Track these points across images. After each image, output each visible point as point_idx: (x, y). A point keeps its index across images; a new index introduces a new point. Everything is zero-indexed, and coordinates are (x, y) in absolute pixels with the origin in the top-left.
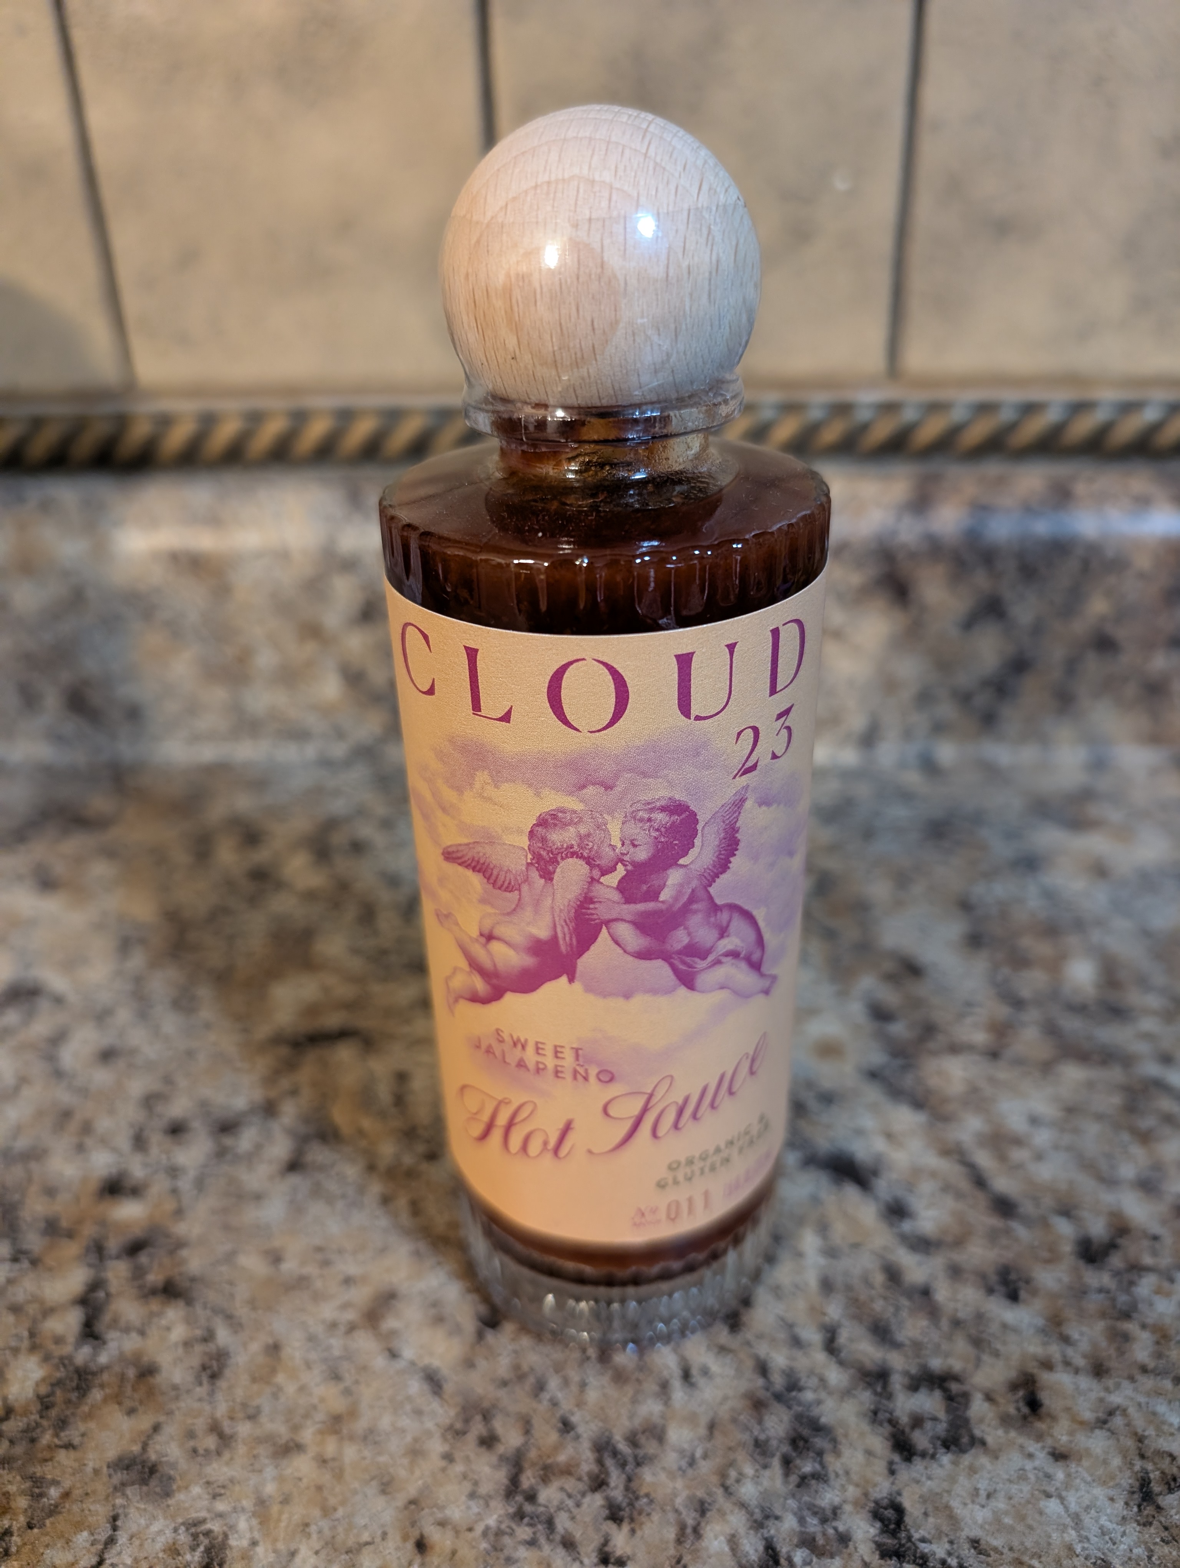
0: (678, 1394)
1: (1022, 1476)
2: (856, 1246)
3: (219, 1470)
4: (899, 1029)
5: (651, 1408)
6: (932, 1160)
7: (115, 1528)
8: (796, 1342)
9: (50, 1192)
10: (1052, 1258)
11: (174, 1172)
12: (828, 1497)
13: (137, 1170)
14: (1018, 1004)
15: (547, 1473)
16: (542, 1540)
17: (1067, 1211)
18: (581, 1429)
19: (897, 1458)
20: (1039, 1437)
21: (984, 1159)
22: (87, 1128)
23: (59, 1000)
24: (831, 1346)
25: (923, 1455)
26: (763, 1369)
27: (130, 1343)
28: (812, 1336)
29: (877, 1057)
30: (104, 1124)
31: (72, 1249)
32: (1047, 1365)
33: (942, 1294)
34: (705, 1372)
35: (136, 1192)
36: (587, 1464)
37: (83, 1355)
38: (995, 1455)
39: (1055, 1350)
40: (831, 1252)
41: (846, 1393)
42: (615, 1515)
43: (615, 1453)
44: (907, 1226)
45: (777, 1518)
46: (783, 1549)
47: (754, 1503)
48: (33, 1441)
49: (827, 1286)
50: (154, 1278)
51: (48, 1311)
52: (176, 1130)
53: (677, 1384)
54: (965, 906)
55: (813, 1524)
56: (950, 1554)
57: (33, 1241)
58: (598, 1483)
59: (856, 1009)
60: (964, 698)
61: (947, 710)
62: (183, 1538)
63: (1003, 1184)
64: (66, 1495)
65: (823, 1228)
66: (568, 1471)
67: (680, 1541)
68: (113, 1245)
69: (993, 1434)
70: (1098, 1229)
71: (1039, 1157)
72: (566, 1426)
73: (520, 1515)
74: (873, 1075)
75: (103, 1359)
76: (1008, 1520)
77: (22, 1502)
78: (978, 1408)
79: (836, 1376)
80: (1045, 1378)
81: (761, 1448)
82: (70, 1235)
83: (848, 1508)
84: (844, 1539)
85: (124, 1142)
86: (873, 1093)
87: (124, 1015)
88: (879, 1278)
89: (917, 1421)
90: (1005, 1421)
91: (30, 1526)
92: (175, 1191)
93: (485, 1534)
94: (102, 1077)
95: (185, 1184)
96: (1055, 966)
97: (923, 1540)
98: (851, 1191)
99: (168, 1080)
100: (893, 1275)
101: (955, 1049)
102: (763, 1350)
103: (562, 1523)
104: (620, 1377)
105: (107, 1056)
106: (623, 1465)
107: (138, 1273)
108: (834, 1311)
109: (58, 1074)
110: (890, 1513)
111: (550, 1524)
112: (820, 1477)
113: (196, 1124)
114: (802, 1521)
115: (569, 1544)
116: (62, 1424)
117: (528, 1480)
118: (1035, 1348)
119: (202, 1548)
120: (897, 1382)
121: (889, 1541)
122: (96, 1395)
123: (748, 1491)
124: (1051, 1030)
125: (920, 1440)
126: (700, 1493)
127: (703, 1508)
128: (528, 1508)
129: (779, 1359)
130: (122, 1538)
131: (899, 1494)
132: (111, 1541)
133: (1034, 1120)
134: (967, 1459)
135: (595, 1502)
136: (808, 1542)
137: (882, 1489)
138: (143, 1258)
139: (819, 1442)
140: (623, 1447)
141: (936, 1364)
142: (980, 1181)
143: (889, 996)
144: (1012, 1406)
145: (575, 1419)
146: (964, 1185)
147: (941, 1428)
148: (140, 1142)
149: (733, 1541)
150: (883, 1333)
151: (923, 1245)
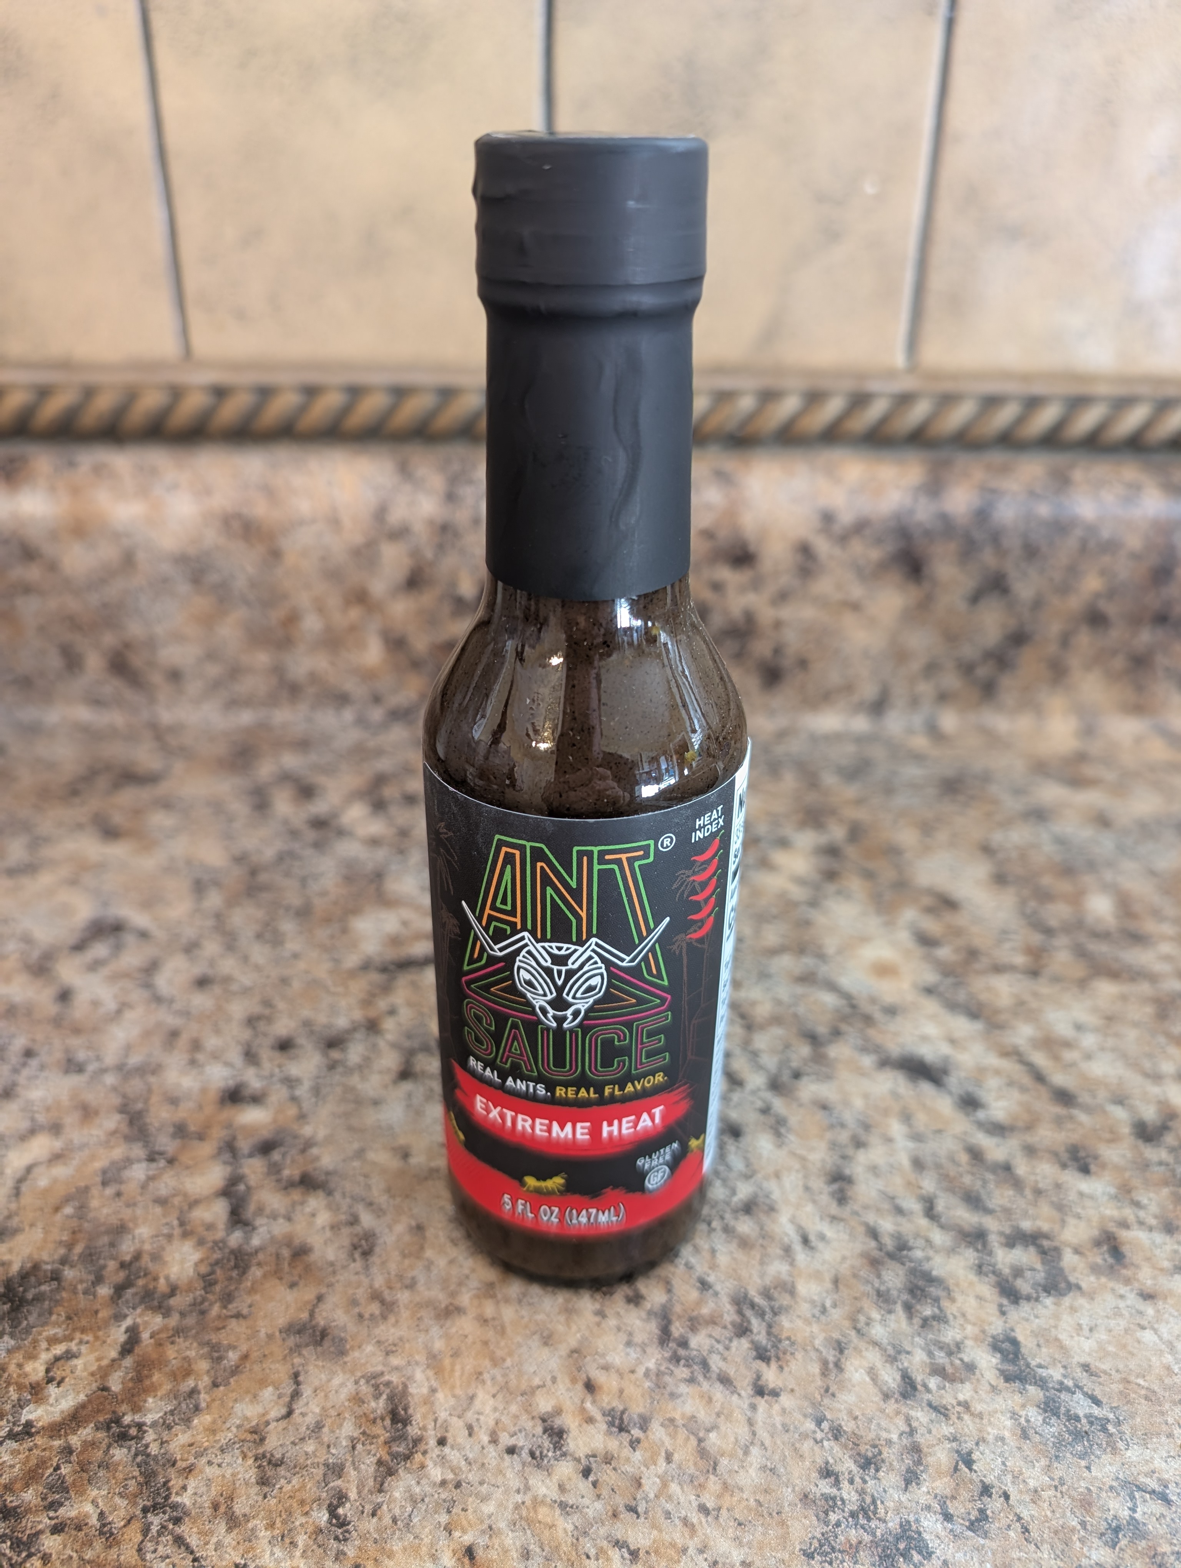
0: (801, 1256)
1: (1117, 1313)
2: (939, 1132)
3: (388, 1331)
4: (944, 953)
5: (778, 1268)
6: (993, 1060)
7: (298, 1383)
8: (899, 1211)
9: (174, 1101)
10: (1114, 1138)
11: (290, 1082)
12: (950, 1335)
13: (253, 1080)
14: (1049, 932)
15: (694, 1324)
16: (700, 1378)
17: (1120, 1100)
18: (718, 1287)
19: (1005, 1302)
20: (1127, 1281)
21: (1040, 1059)
22: (196, 1046)
23: (144, 935)
24: (930, 1212)
25: (1028, 1298)
26: (873, 1233)
27: (280, 1228)
28: (913, 1205)
29: (930, 977)
30: (212, 1042)
31: (207, 1148)
32: (1124, 1224)
33: (1022, 1168)
34: (822, 1237)
35: (257, 1099)
36: (729, 1315)
37: (236, 1238)
38: (1091, 1296)
39: (1128, 1213)
40: (917, 1137)
41: (951, 1251)
42: (762, 1355)
43: (753, 1305)
44: (981, 1115)
45: (908, 1353)
46: (919, 1378)
47: (885, 1341)
48: (203, 1313)
49: (918, 1164)
50: (290, 1172)
51: (194, 1203)
52: (285, 1046)
53: (798, 1247)
54: (987, 850)
55: (941, 1357)
56: (1065, 1376)
57: (166, 1143)
58: (742, 1330)
59: (904, 936)
60: (967, 669)
61: (951, 680)
62: (365, 1389)
63: (1059, 1079)
64: (245, 1357)
65: (906, 1117)
66: (713, 1321)
67: (825, 1372)
68: (244, 1145)
69: (1088, 1281)
70: (1150, 1114)
71: (1088, 1057)
72: (704, 1285)
73: (676, 1359)
74: (929, 991)
75: (256, 1242)
76: (1111, 1348)
77: (203, 1365)
78: (1069, 1259)
79: (938, 1237)
80: (1124, 1235)
81: (883, 1297)
82: (201, 1137)
83: (969, 1343)
84: (971, 1368)
85: (235, 1056)
86: (931, 1006)
87: (212, 947)
88: (964, 1158)
89: (1018, 1272)
90: (1095, 1269)
91: (215, 1385)
92: (294, 1099)
93: (647, 1374)
94: (201, 1001)
95: (302, 1091)
96: (1077, 899)
97: (1040, 1366)
98: (926, 1087)
99: (267, 1003)
100: (976, 1155)
101: (998, 969)
102: (871, 1218)
103: (716, 1363)
104: (745, 1243)
105: (202, 983)
106: (762, 1314)
107: (274, 1169)
108: (929, 1184)
109: (158, 999)
110: (1006, 1346)
111: (705, 1365)
112: (941, 1318)
113: (301, 1041)
114: (930, 1354)
115: (725, 1380)
116: (227, 1298)
117: (677, 1329)
118: (1111, 1211)
119: (384, 1396)
120: (994, 1240)
121: (1011, 1368)
122: (256, 1272)
123: (878, 1331)
124: (1081, 952)
125: (1023, 1286)
126: (836, 1335)
127: (840, 1348)
128: (682, 1352)
129: (887, 1225)
130: (307, 1391)
131: (1013, 1330)
132: (296, 1395)
133: (1079, 1027)
134: (1067, 1301)
135: (743, 1345)
136: (938, 1371)
137: (997, 1326)
138: (276, 1156)
139: (933, 1290)
140: (758, 1300)
141: (1026, 1225)
142: (1039, 1077)
143: (931, 926)
144: (1099, 1257)
145: (711, 1279)
146: (1027, 1080)
147: (1040, 1276)
148: (250, 1056)
149: (872, 1372)
150: (973, 1201)
151: (998, 1129)
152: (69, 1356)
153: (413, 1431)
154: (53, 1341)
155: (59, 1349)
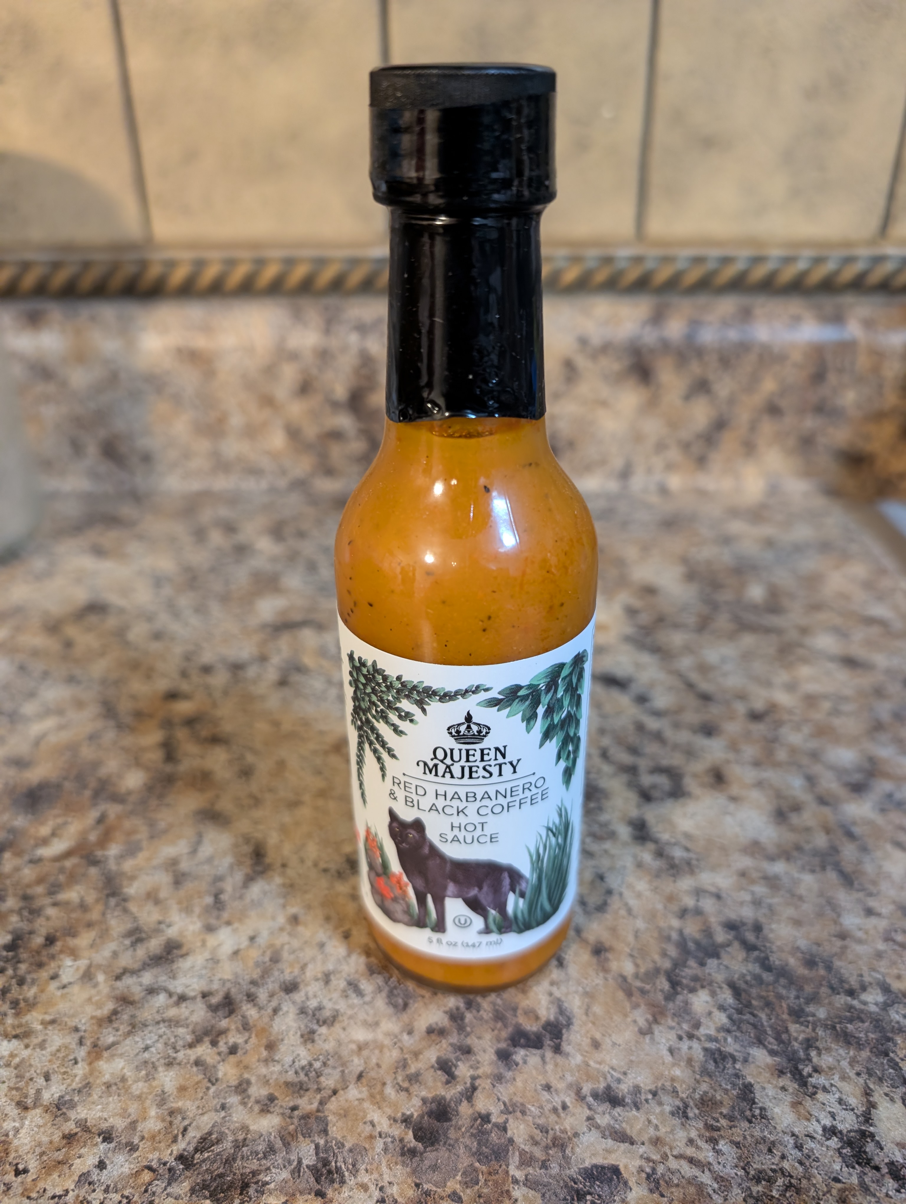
2: (618, 714)
3: (257, 813)
4: (642, 618)
6: (663, 677)
7: (200, 838)
9: (134, 698)
10: (734, 719)
13: (185, 687)
14: (715, 606)
17: (741, 698)
19: (642, 801)
20: (723, 792)
21: (694, 677)
22: (151, 670)
23: (121, 611)
25: (657, 800)
27: (196, 762)
29: (630, 630)
30: (161, 667)
31: (152, 723)
32: (727, 762)
33: (669, 733)
37: (168, 768)
38: (697, 799)
39: (731, 756)
40: (604, 717)
44: (647, 705)
49: (601, 731)
50: (205, 734)
51: (144, 750)
52: (207, 670)
55: (596, 828)
56: (671, 838)
57: (128, 720)
62: (241, 840)
63: (705, 686)
64: (170, 825)
65: (599, 706)
68: (177, 721)
69: (697, 791)
70: (759, 705)
71: (726, 675)
74: (627, 639)
75: (181, 770)
76: (703, 824)
77: (145, 829)
78: (688, 780)
79: (607, 769)
80: (727, 768)
83: (615, 821)
84: (613, 834)
85: (175, 675)
86: (629, 648)
87: (164, 616)
88: (631, 727)
89: (654, 787)
90: (703, 785)
91: (151, 838)
92: (210, 697)
94: (156, 646)
95: (216, 693)
97: (657, 833)
98: (615, 691)
99: (197, 645)
100: (640, 728)
101: (676, 626)
105: (156, 636)
107: (195, 732)
108: (606, 741)
110: (638, 823)
112: (600, 809)
113: (218, 667)
114: (590, 826)
118: (721, 755)
120: (642, 771)
121: (638, 834)
124: (735, 618)
125: (656, 794)
131: (644, 815)
132: (199, 842)
133: (724, 659)
134: (681, 801)
136: (593, 835)
137: (634, 813)
138: (196, 726)
139: (598, 796)
141: (665, 762)
142: (690, 686)
143: (637, 603)
144: (707, 779)
146: (681, 687)
147: (667, 789)
148: (185, 675)
150: (634, 751)
151: (658, 714)
152: (65, 823)
153: (268, 860)
154: (56, 816)
155: (59, 821)
